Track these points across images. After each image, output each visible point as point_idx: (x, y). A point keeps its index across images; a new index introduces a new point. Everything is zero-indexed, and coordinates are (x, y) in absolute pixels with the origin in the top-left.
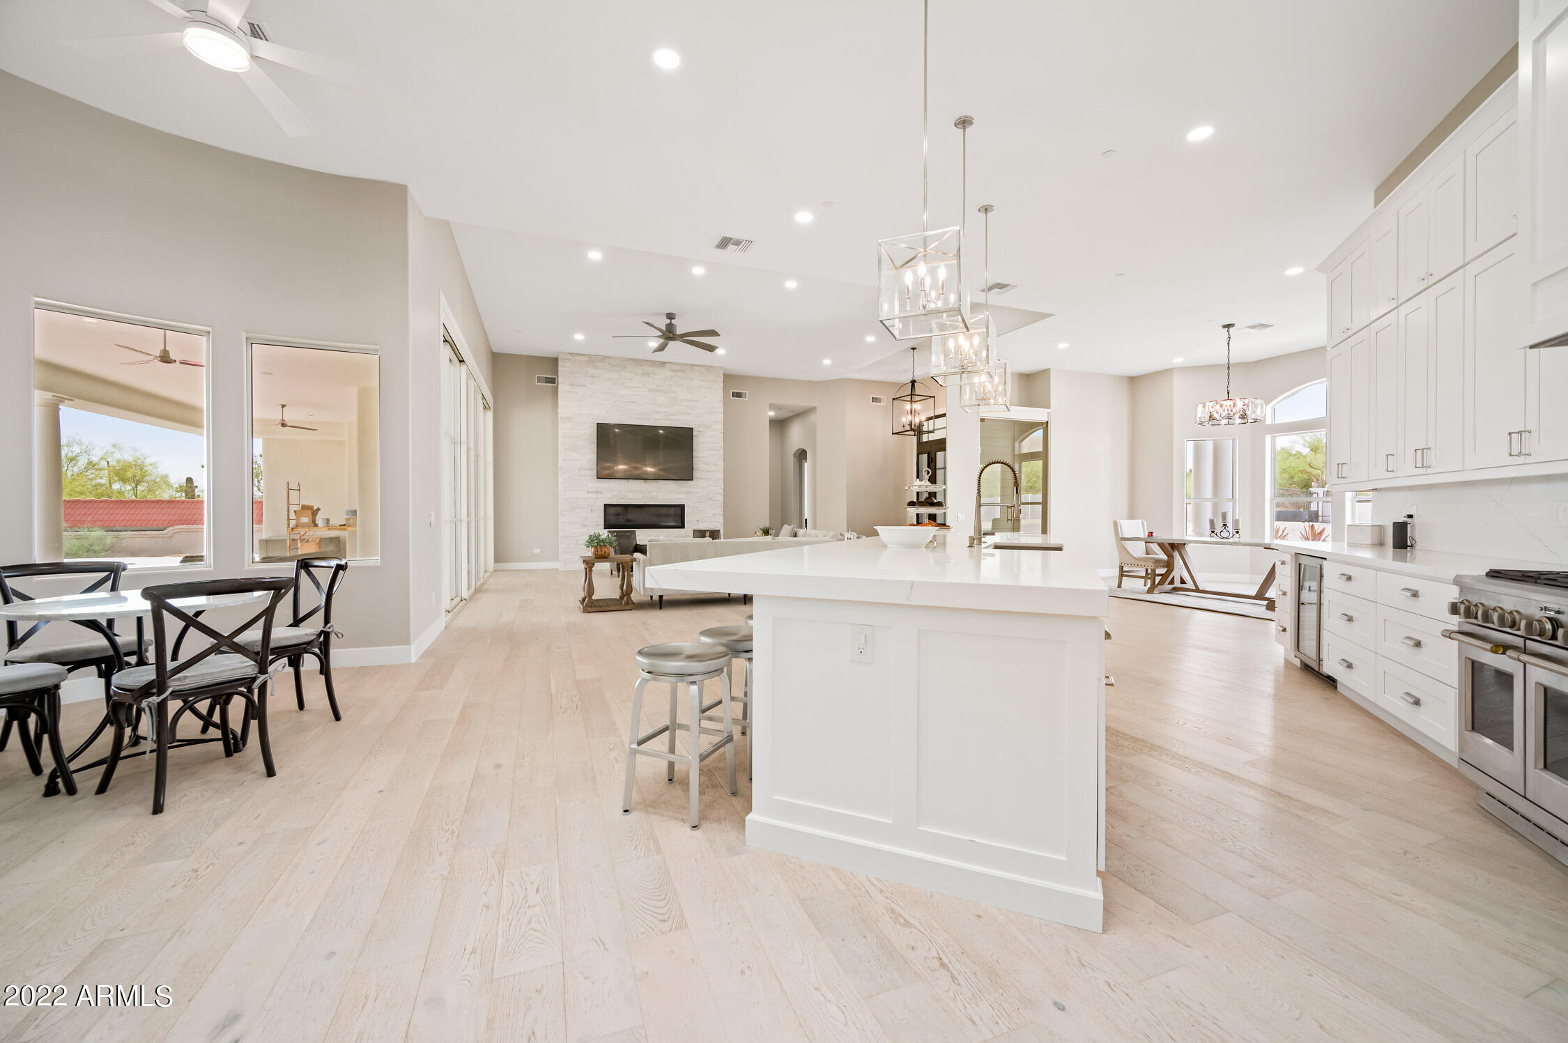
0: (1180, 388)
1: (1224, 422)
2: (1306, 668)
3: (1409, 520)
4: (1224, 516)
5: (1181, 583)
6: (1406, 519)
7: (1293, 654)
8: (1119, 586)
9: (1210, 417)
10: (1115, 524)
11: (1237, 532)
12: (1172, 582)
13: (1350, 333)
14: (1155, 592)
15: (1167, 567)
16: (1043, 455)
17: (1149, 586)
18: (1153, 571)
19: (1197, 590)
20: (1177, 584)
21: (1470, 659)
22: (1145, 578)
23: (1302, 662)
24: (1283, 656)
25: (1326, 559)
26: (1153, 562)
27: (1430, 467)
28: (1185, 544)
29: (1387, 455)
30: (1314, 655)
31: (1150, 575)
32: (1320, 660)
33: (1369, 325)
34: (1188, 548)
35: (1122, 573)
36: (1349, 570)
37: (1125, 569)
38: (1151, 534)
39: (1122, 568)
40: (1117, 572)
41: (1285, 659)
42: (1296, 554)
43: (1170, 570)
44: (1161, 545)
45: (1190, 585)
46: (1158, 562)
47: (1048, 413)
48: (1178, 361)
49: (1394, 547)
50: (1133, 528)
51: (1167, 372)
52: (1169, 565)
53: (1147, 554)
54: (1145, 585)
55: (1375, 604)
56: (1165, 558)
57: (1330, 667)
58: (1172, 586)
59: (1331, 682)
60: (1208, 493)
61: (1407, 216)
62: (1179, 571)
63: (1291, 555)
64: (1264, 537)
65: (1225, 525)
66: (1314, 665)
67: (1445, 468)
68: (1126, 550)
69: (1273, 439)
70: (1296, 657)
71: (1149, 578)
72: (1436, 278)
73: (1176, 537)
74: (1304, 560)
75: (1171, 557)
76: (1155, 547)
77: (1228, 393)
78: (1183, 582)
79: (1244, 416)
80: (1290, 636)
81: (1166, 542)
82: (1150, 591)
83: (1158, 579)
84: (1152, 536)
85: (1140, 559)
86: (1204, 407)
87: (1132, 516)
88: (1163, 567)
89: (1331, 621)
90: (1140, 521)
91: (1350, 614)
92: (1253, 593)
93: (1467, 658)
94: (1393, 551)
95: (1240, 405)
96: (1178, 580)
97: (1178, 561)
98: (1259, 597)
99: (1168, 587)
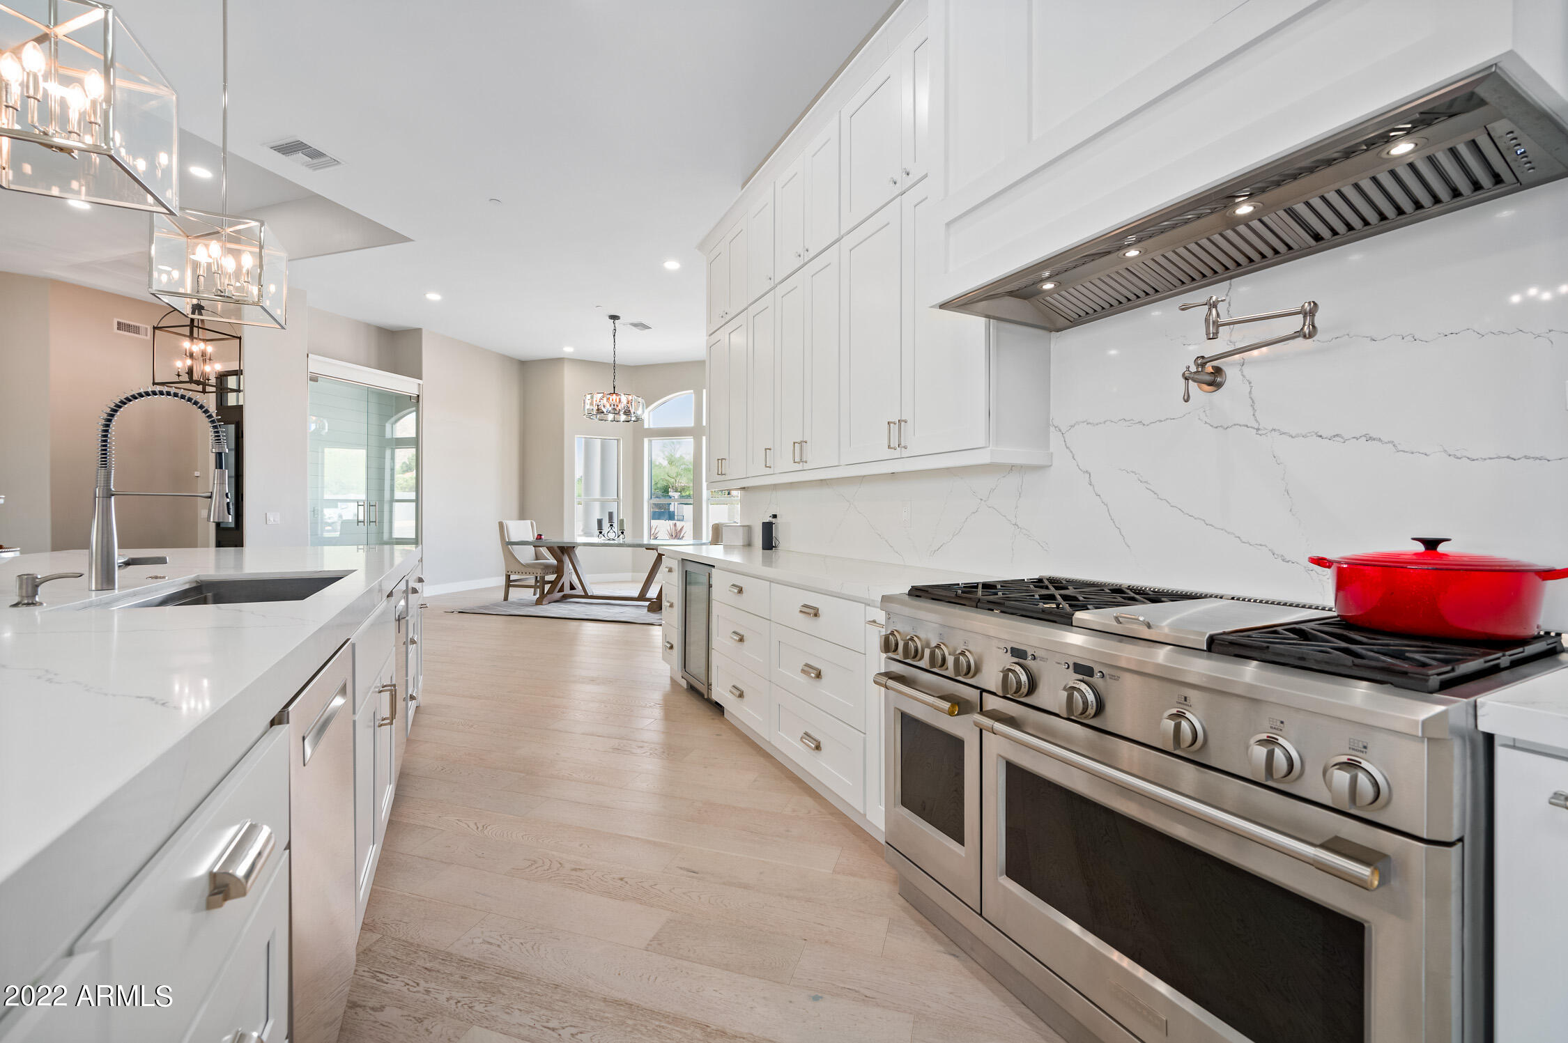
0: (570, 379)
1: (611, 417)
2: (692, 689)
3: (774, 520)
4: (611, 515)
5: (571, 589)
6: (771, 519)
7: (680, 675)
8: (506, 599)
9: (598, 410)
10: (501, 525)
11: (622, 533)
12: (561, 590)
13: (728, 317)
14: (544, 603)
15: (556, 572)
16: (416, 442)
17: (538, 596)
18: (543, 578)
19: (586, 596)
20: (567, 591)
21: (899, 710)
22: (535, 587)
23: (688, 683)
24: (669, 675)
25: (714, 566)
26: (542, 569)
27: (806, 462)
28: (574, 547)
29: (766, 449)
30: (703, 678)
31: (539, 583)
32: (709, 685)
33: (746, 309)
34: (578, 551)
35: (509, 583)
36: (740, 580)
37: (512, 578)
38: (539, 537)
39: (508, 577)
40: (502, 581)
41: (672, 678)
42: (682, 559)
43: (559, 577)
44: (550, 549)
45: (579, 591)
46: (547, 569)
47: (419, 384)
48: (568, 350)
49: (764, 549)
50: (522, 530)
51: (557, 361)
52: (559, 570)
53: (537, 559)
54: (534, 595)
55: (769, 622)
56: (555, 562)
57: (720, 693)
58: (561, 594)
59: (718, 708)
60: (597, 493)
61: (783, 188)
62: (569, 576)
63: (678, 561)
64: (642, 537)
65: (611, 525)
66: (703, 689)
67: (822, 462)
68: (513, 555)
69: (650, 441)
70: (683, 677)
71: (538, 587)
72: (812, 253)
73: (566, 539)
74: (690, 567)
75: (560, 561)
76: (544, 551)
77: (614, 388)
78: (572, 588)
79: (627, 413)
80: (676, 653)
81: (556, 545)
82: (539, 602)
83: (547, 587)
84: (541, 538)
85: (528, 566)
86: (592, 398)
87: (522, 515)
88: (553, 573)
89: (721, 640)
90: (529, 522)
91: (741, 632)
92: (636, 594)
93: (896, 708)
94: (763, 554)
95: (624, 399)
96: (567, 586)
97: (568, 566)
98: (642, 597)
99: (558, 595)
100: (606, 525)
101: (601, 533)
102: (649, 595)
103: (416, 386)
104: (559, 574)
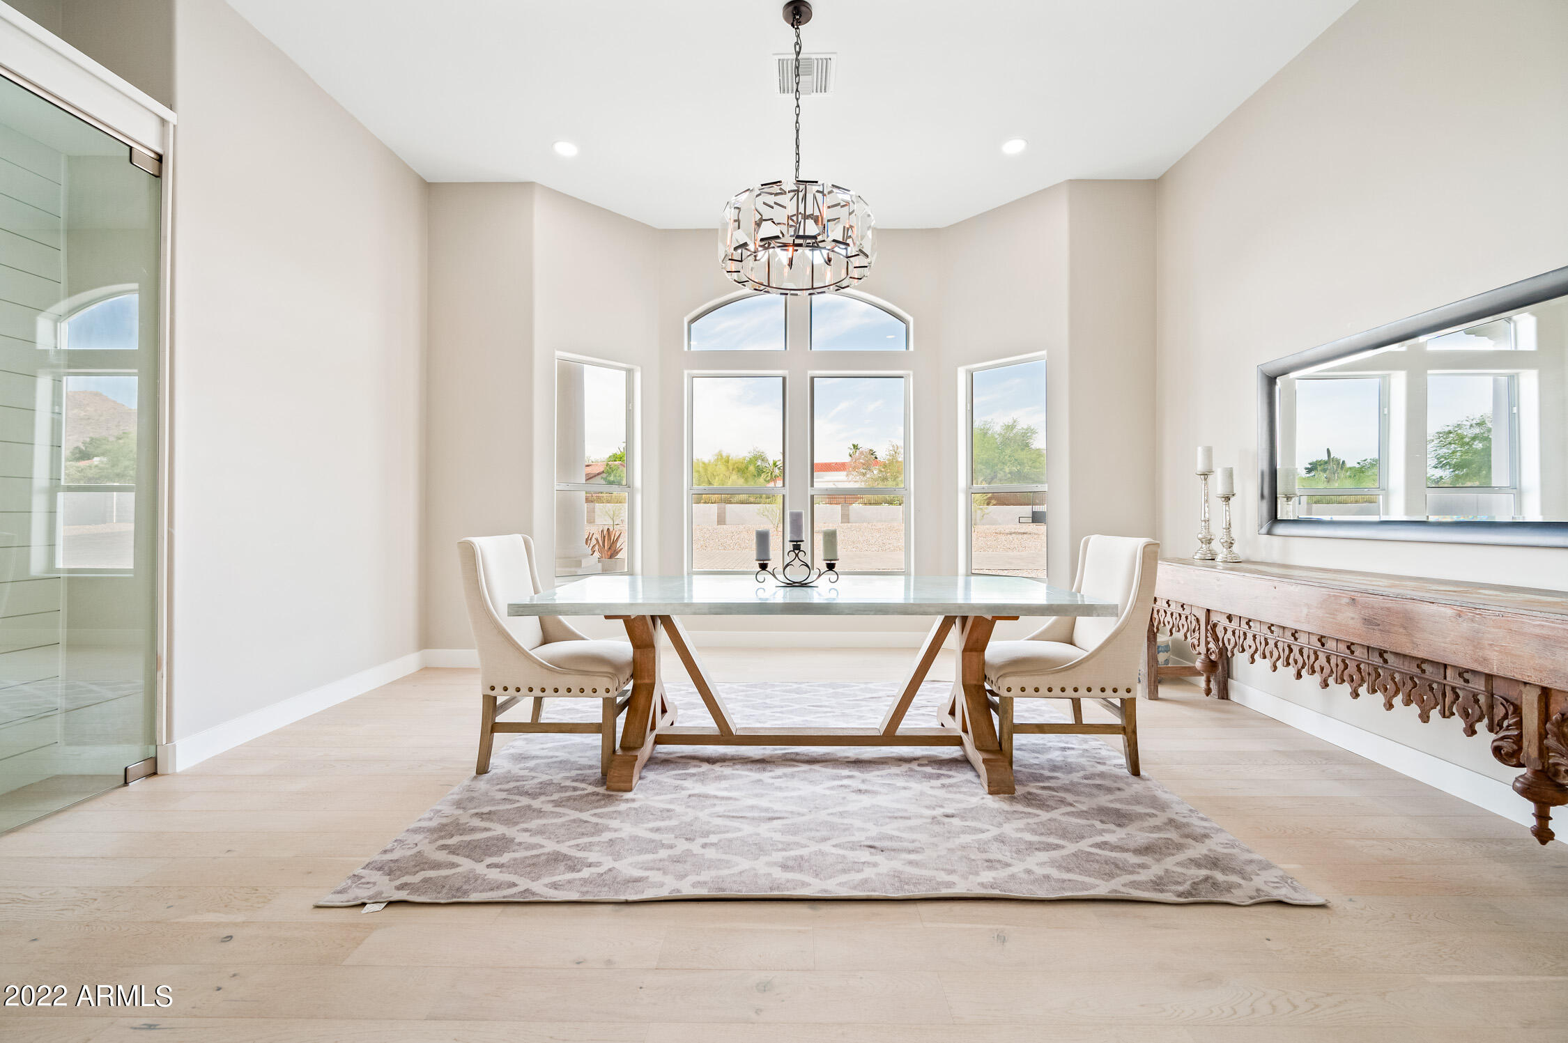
11: (832, 567)
43: (646, 691)
100: (779, 547)
101: (764, 567)
103: (155, 124)
104: (639, 682)
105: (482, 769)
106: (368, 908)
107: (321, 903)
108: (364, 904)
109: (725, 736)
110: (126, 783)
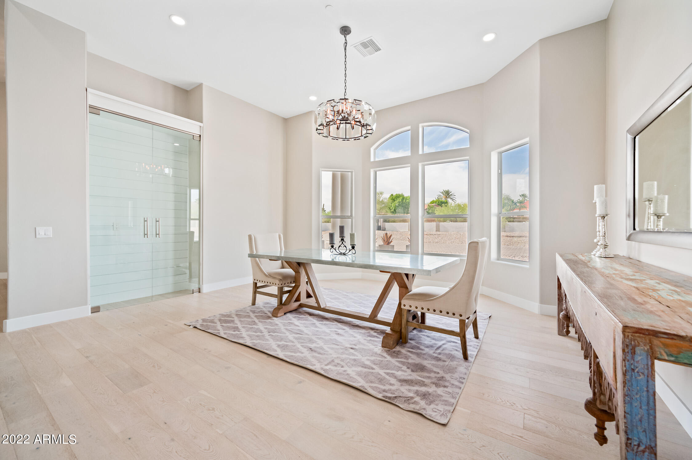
4: (342, 229)
10: (250, 237)
11: (353, 248)
12: (298, 299)
14: (279, 315)
15: (293, 282)
18: (282, 288)
20: (303, 301)
26: (282, 279)
31: (278, 293)
35: (256, 290)
37: (258, 285)
39: (255, 284)
43: (296, 287)
46: (285, 277)
47: (201, 127)
52: (296, 280)
54: (273, 305)
56: (293, 274)
58: (297, 304)
62: (305, 287)
65: (342, 240)
68: (259, 267)
75: (297, 274)
78: (308, 297)
82: (275, 312)
83: (285, 297)
85: (271, 274)
88: (290, 283)
96: (303, 295)
97: (304, 279)
98: (373, 318)
99: (295, 305)
100: (337, 239)
101: (332, 247)
102: (381, 316)
103: (199, 128)
104: (296, 284)
105: (254, 303)
106: (191, 327)
107: (186, 324)
108: (190, 326)
109: (319, 308)
110: (193, 293)
